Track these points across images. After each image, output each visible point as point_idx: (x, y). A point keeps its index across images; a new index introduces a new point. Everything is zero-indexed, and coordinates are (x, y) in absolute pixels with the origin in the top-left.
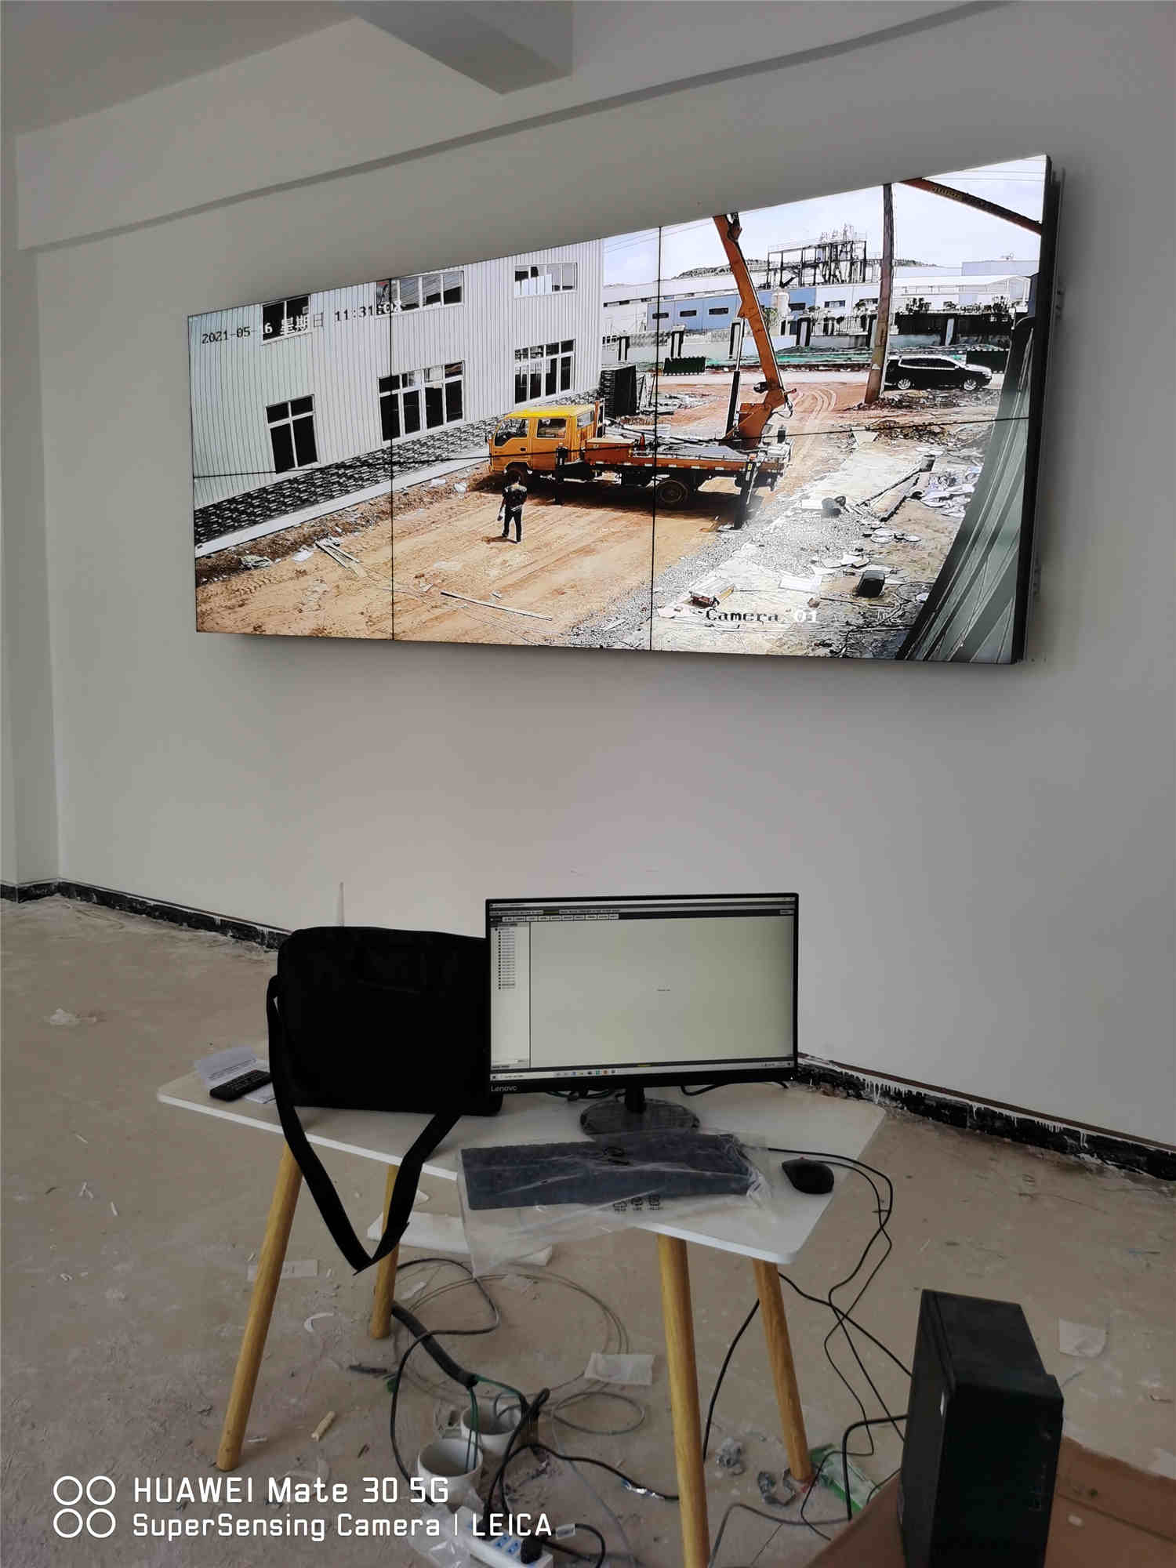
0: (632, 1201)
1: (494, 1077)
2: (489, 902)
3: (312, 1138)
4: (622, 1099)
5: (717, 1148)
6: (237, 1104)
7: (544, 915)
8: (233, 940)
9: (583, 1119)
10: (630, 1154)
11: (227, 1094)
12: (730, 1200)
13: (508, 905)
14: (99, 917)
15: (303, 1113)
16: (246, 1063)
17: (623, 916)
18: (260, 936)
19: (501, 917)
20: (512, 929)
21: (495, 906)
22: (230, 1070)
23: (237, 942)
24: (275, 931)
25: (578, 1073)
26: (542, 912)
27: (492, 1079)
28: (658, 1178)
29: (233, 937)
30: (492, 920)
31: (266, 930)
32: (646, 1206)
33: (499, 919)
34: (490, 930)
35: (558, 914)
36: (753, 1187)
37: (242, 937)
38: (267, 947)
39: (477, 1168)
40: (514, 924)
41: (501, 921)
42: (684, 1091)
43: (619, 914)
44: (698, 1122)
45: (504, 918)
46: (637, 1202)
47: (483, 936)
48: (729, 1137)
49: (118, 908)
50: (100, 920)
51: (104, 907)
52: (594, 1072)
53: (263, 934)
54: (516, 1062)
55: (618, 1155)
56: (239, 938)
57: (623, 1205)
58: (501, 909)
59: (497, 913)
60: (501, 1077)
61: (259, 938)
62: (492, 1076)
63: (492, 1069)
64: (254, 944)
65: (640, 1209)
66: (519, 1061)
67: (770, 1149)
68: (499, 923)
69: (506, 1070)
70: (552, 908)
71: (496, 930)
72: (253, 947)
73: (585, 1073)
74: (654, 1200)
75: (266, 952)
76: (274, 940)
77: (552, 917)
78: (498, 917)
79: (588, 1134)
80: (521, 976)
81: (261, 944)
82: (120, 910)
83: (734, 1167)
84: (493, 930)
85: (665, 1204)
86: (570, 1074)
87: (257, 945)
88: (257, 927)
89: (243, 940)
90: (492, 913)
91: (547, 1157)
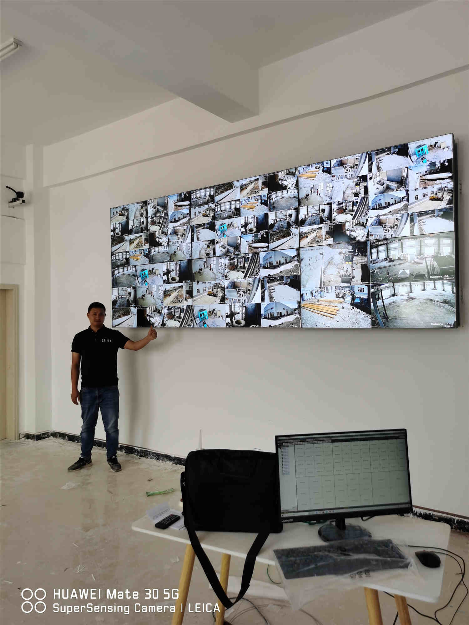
0: (358, 573)
1: (283, 515)
2: (277, 437)
3: (203, 546)
4: (334, 523)
5: (386, 546)
6: (166, 531)
7: (300, 442)
8: (125, 454)
9: (320, 533)
10: (349, 550)
11: (163, 525)
12: (400, 571)
13: (285, 438)
14: (69, 446)
15: (199, 534)
16: (166, 511)
17: (333, 441)
18: (137, 452)
19: (282, 443)
20: (287, 448)
21: (279, 438)
22: (160, 514)
23: (127, 454)
24: (143, 449)
25: (319, 513)
26: (299, 440)
27: (281, 516)
28: (366, 562)
29: (125, 452)
30: (279, 444)
31: (139, 449)
32: (364, 575)
33: (281, 444)
34: (278, 450)
35: (306, 441)
36: (410, 565)
37: (129, 452)
38: (140, 456)
39: (284, 558)
40: (288, 446)
41: (282, 445)
42: (362, 519)
43: (331, 440)
44: (370, 533)
45: (283, 444)
46: (360, 573)
47: (275, 452)
48: (389, 541)
49: (76, 442)
50: (70, 447)
51: (71, 442)
52: (325, 512)
53: (138, 451)
54: (291, 508)
55: (343, 551)
56: (128, 453)
57: (354, 575)
58: (283, 440)
59: (280, 441)
60: (286, 515)
61: (136, 452)
62: (281, 515)
63: (282, 512)
64: (134, 455)
65: (362, 577)
66: (293, 508)
67: (409, 546)
68: (282, 446)
69: (288, 512)
70: (303, 439)
71: (280, 449)
72: (134, 457)
73: (321, 513)
74: (367, 572)
75: (139, 458)
76: (143, 453)
77: (303, 442)
78: (280, 443)
79: (324, 541)
80: (292, 470)
81: (137, 455)
82: (78, 442)
83: (397, 556)
84: (279, 449)
85: (372, 574)
86: (315, 513)
87: (135, 456)
88: (135, 448)
89: (130, 453)
90: (279, 442)
91: (313, 553)
